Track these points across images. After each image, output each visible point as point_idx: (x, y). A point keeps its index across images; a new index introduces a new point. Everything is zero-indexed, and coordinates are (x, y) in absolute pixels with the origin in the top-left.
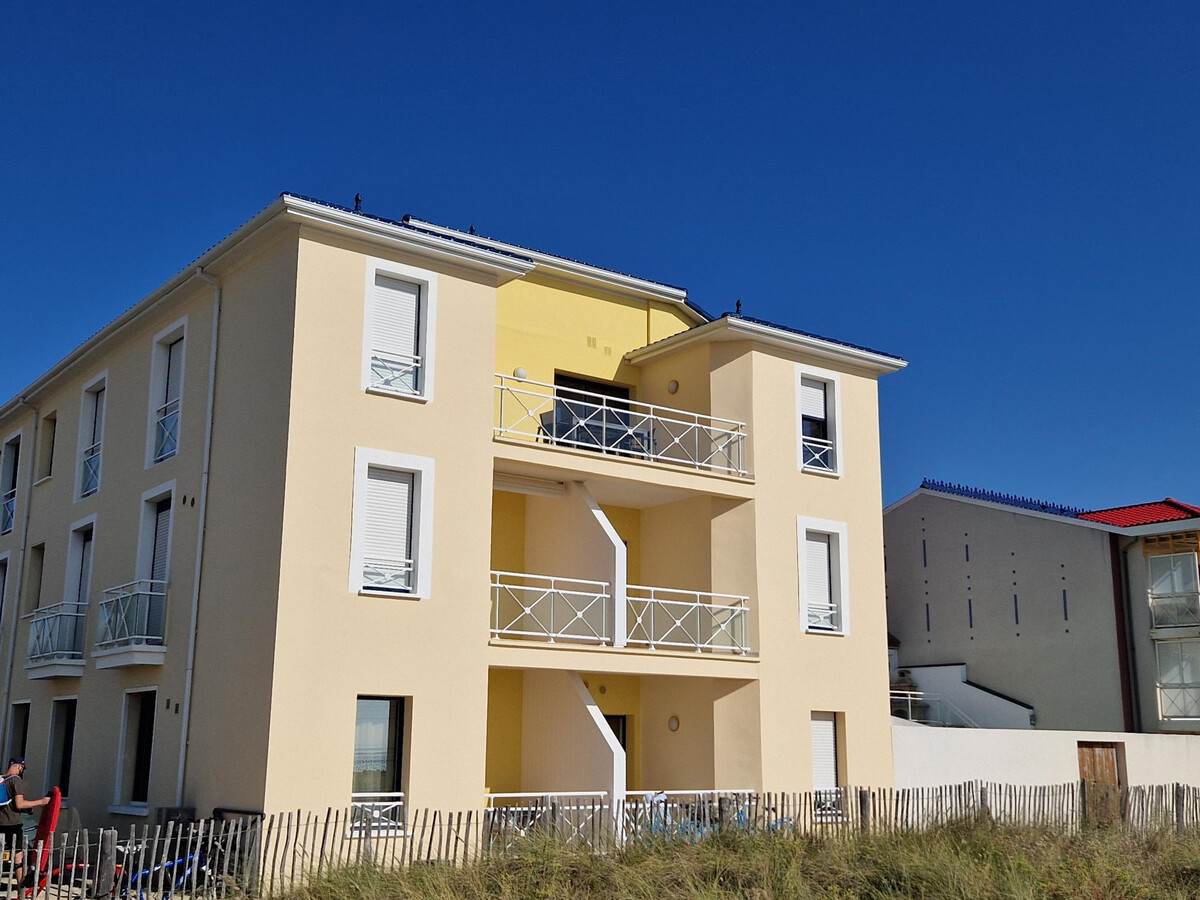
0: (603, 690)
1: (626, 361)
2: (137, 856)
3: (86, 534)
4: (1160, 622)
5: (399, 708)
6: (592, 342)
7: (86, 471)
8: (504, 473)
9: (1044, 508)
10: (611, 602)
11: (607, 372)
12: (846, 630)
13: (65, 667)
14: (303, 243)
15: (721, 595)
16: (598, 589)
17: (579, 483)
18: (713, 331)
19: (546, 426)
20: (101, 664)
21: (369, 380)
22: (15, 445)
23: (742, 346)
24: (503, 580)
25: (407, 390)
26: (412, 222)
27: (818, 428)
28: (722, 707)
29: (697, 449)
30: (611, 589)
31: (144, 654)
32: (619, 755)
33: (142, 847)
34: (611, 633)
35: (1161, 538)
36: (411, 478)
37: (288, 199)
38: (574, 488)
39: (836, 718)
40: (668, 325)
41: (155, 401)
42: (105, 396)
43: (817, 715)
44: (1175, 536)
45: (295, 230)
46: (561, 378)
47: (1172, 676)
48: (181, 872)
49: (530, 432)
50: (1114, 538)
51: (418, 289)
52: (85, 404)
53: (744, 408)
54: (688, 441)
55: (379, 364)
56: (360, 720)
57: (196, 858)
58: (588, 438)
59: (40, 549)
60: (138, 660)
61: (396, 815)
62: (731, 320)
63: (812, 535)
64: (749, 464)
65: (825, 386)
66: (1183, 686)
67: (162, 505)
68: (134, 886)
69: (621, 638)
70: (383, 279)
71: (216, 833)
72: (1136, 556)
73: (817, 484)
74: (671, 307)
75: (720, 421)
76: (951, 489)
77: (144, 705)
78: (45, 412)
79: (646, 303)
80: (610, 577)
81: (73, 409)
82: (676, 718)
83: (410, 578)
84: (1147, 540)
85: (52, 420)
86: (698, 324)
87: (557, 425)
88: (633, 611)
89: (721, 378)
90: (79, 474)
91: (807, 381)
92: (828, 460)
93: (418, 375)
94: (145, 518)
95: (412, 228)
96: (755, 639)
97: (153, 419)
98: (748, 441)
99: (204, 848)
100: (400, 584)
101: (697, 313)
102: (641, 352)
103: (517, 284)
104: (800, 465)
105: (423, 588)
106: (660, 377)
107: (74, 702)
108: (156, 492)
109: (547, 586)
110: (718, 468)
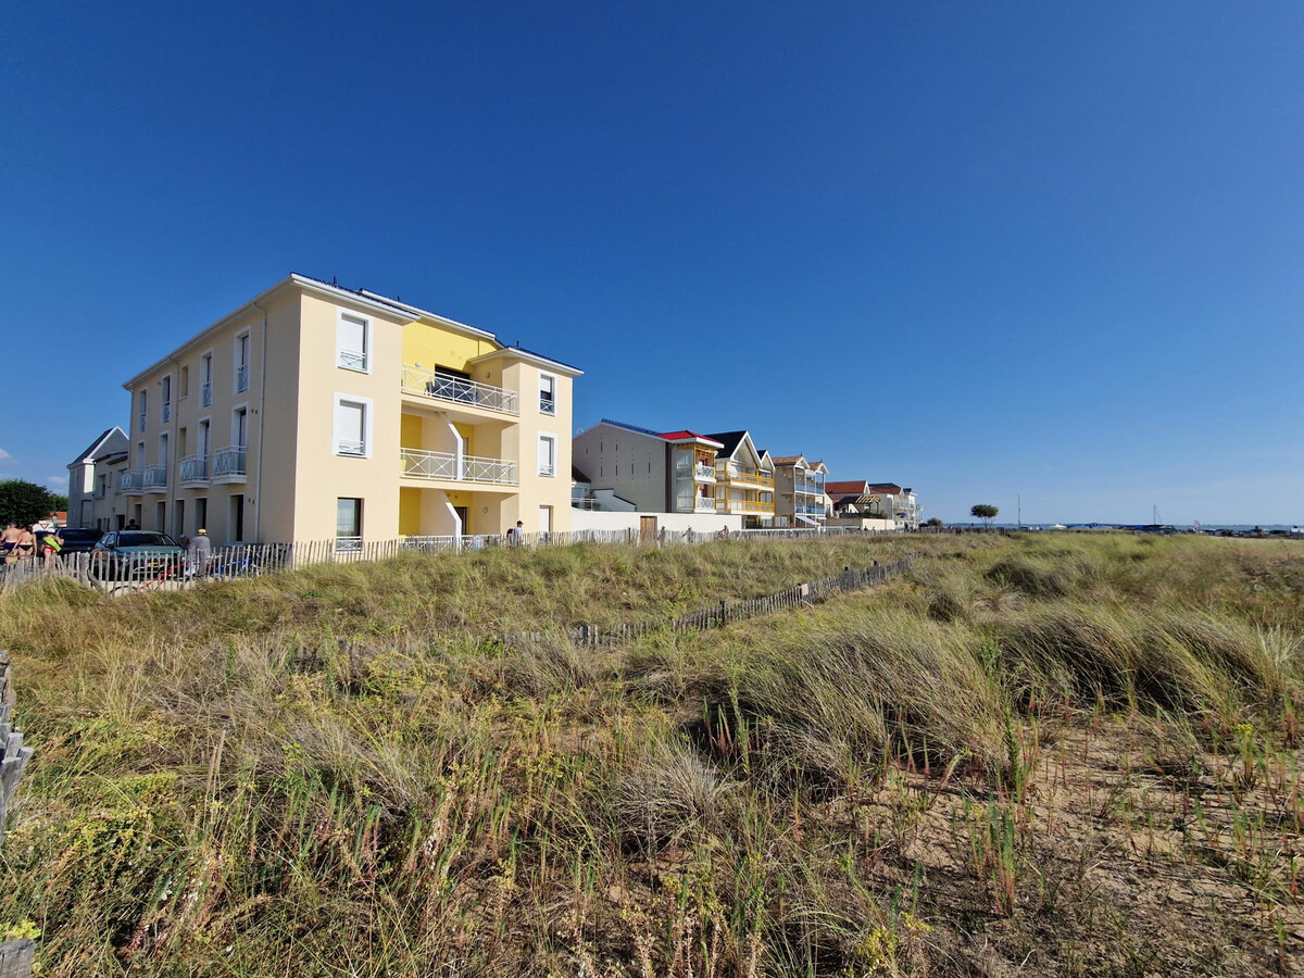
0: (456, 497)
1: (468, 363)
2: (217, 560)
3: (207, 424)
4: (680, 475)
5: (359, 503)
6: (453, 353)
7: (205, 396)
8: (407, 407)
9: (647, 432)
10: (456, 462)
11: (460, 367)
12: (555, 475)
13: (200, 484)
14: (304, 298)
15: (504, 461)
16: (451, 457)
17: (444, 413)
18: (504, 353)
19: (429, 387)
20: (215, 483)
21: (340, 362)
22: (168, 380)
23: (516, 360)
24: (406, 451)
25: (360, 368)
26: (364, 292)
27: (548, 396)
28: (504, 504)
29: (497, 401)
30: (456, 457)
31: (235, 478)
32: (459, 522)
33: (220, 556)
34: (456, 474)
35: (683, 444)
36: (362, 407)
37: (294, 276)
38: (442, 415)
39: (550, 508)
40: (487, 349)
41: (237, 364)
42: (212, 359)
43: (542, 507)
44: (687, 444)
45: (299, 290)
46: (438, 368)
47: (682, 494)
48: (240, 565)
49: (422, 390)
50: (667, 443)
51: (364, 323)
52: (203, 364)
53: (516, 387)
54: (491, 398)
55: (343, 356)
56: (339, 507)
57: (247, 560)
58: (447, 394)
59: (184, 430)
60: (233, 481)
61: (360, 545)
62: (510, 349)
63: (543, 438)
64: (518, 409)
65: (551, 379)
66: (686, 497)
67: (243, 413)
68: (217, 572)
69: (460, 476)
70: (345, 317)
71: (257, 550)
72: (674, 450)
73: (546, 418)
74: (490, 341)
75: (506, 391)
76: (612, 423)
77: (240, 500)
78: (183, 365)
79: (478, 338)
80: (456, 452)
81: (197, 365)
82: (486, 508)
83: (362, 449)
84: (678, 445)
85: (186, 369)
86: (500, 349)
87: (433, 389)
88: (466, 465)
89: (506, 372)
90: (201, 396)
91: (543, 376)
92: (551, 409)
93: (364, 362)
94: (235, 419)
95: (364, 296)
96: (518, 477)
97: (236, 372)
98: (517, 399)
99: (251, 556)
100: (358, 452)
101: (500, 344)
102: (475, 359)
103: (415, 324)
104: (539, 410)
105: (369, 453)
106: (483, 371)
107: (205, 499)
108: (240, 406)
109: (429, 455)
110: (505, 410)
